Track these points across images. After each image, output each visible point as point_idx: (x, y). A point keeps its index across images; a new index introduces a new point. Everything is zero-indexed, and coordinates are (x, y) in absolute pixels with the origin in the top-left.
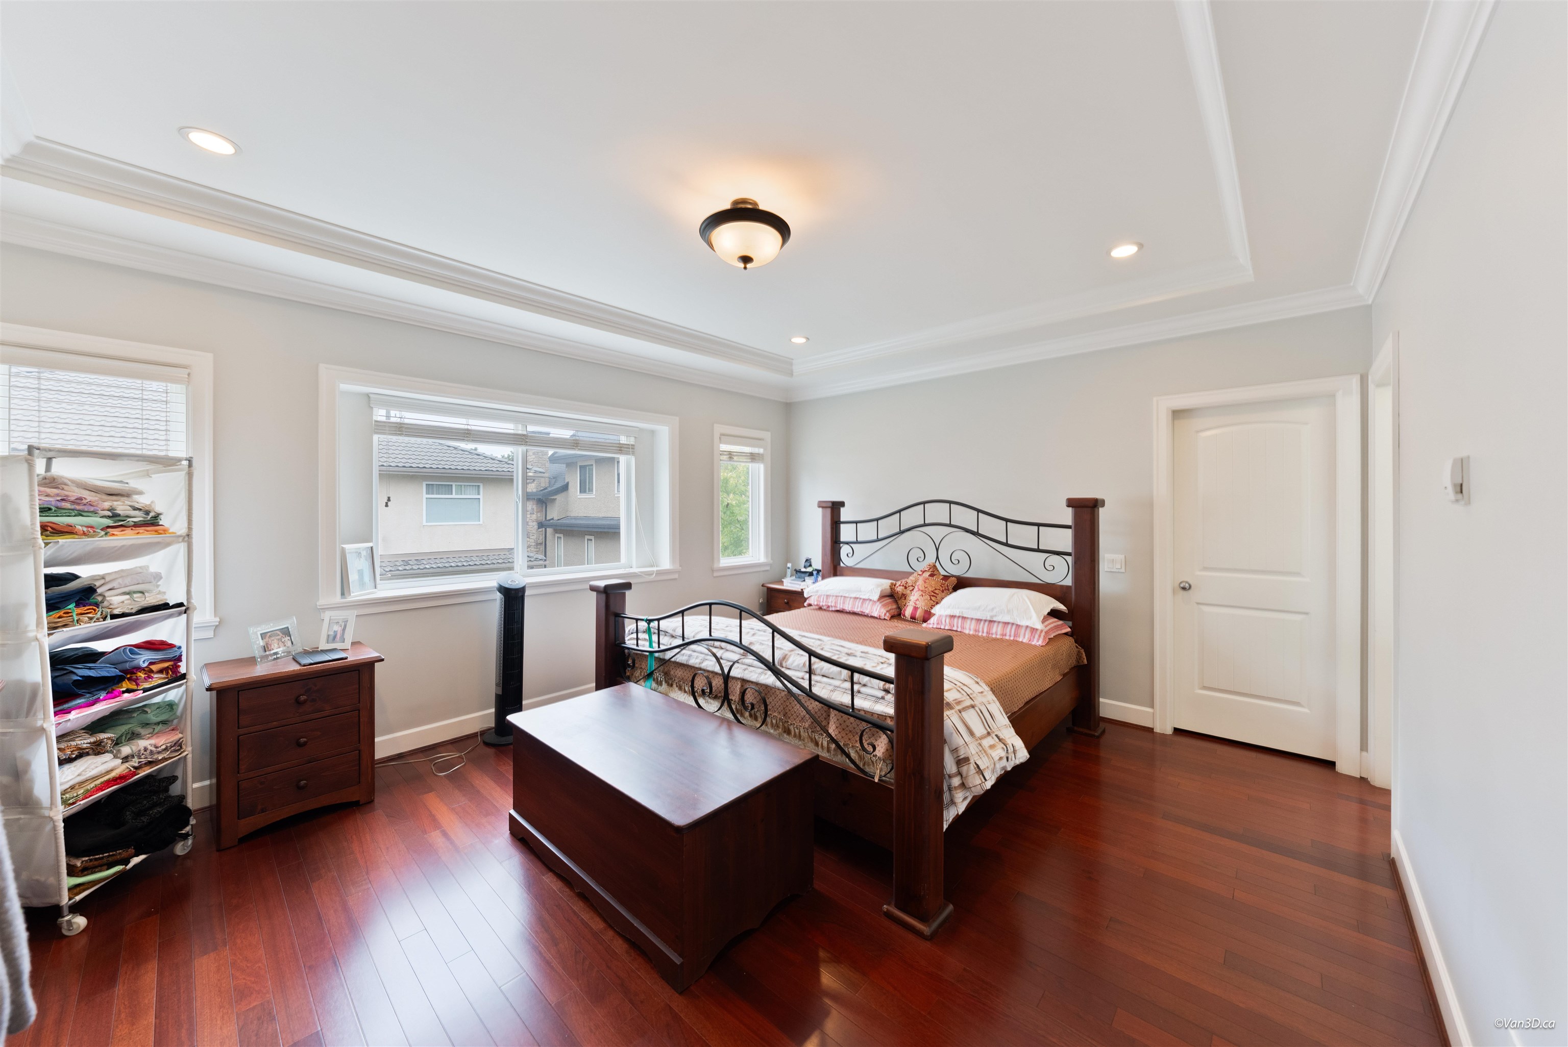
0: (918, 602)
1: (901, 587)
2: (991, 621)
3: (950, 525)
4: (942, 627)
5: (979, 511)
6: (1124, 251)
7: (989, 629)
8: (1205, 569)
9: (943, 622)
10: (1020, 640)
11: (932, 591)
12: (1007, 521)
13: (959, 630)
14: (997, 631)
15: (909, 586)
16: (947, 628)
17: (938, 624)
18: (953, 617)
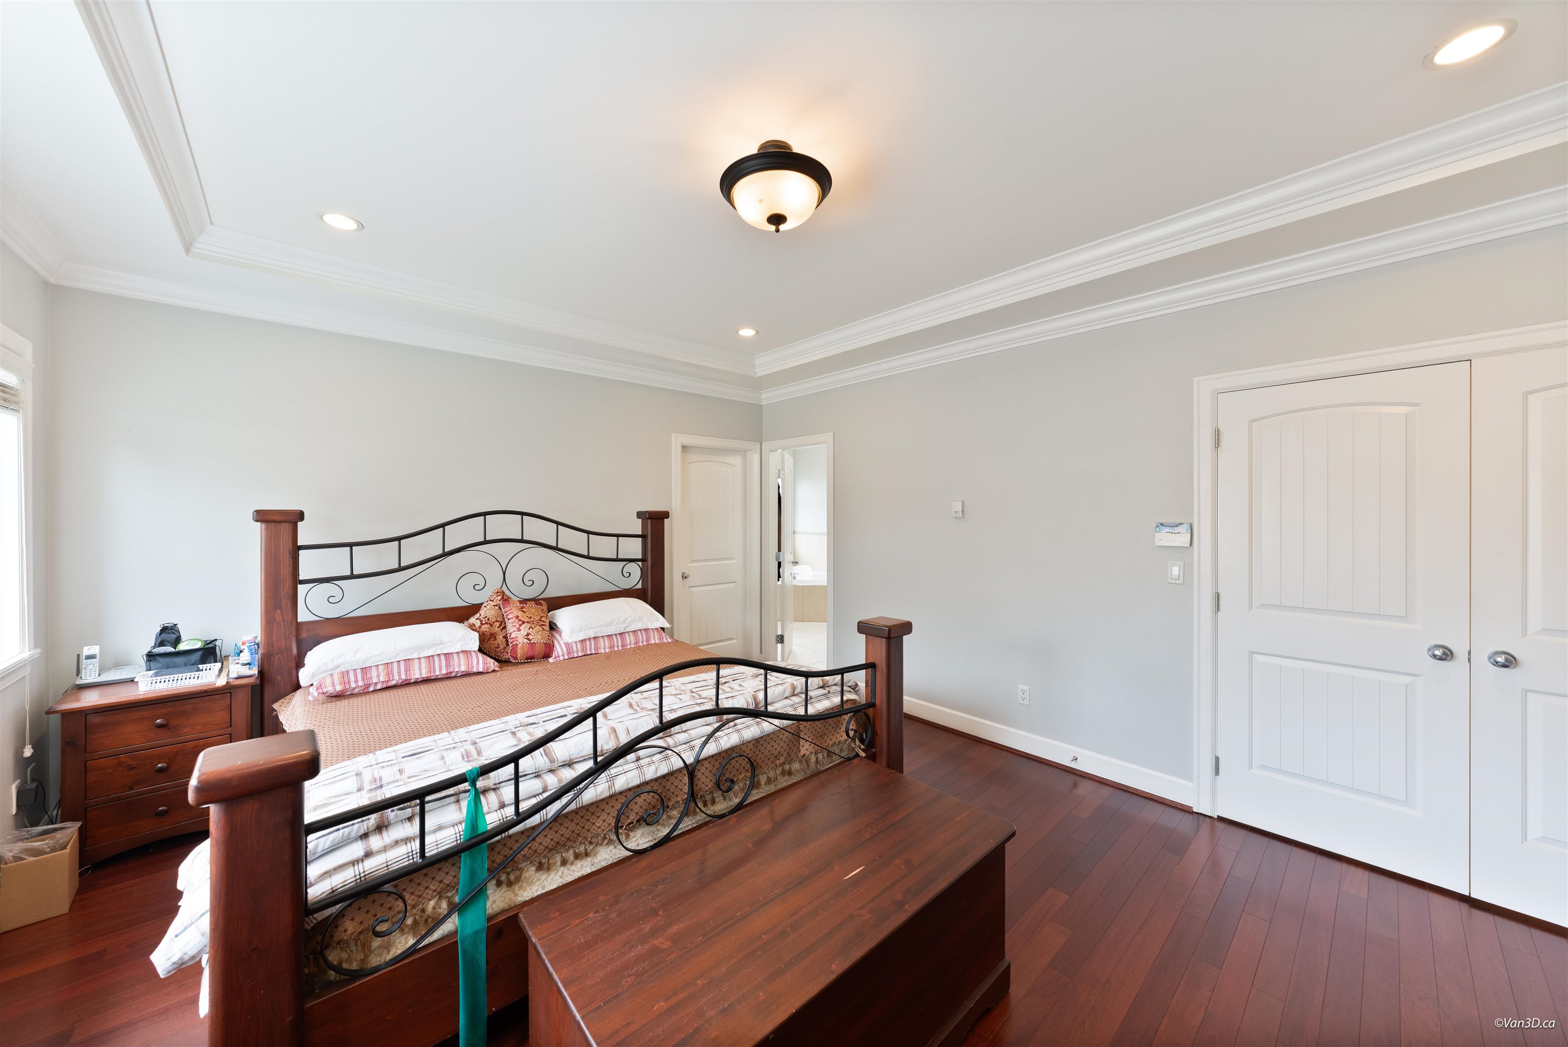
0: (531, 637)
1: (486, 626)
2: (595, 638)
3: (522, 541)
4: (576, 655)
5: (558, 523)
6: (747, 332)
7: (623, 641)
8: (693, 561)
9: (575, 649)
10: (653, 642)
11: (540, 620)
12: (589, 533)
13: (593, 652)
14: (630, 640)
15: (494, 623)
16: (580, 654)
17: (569, 653)
18: (583, 641)
